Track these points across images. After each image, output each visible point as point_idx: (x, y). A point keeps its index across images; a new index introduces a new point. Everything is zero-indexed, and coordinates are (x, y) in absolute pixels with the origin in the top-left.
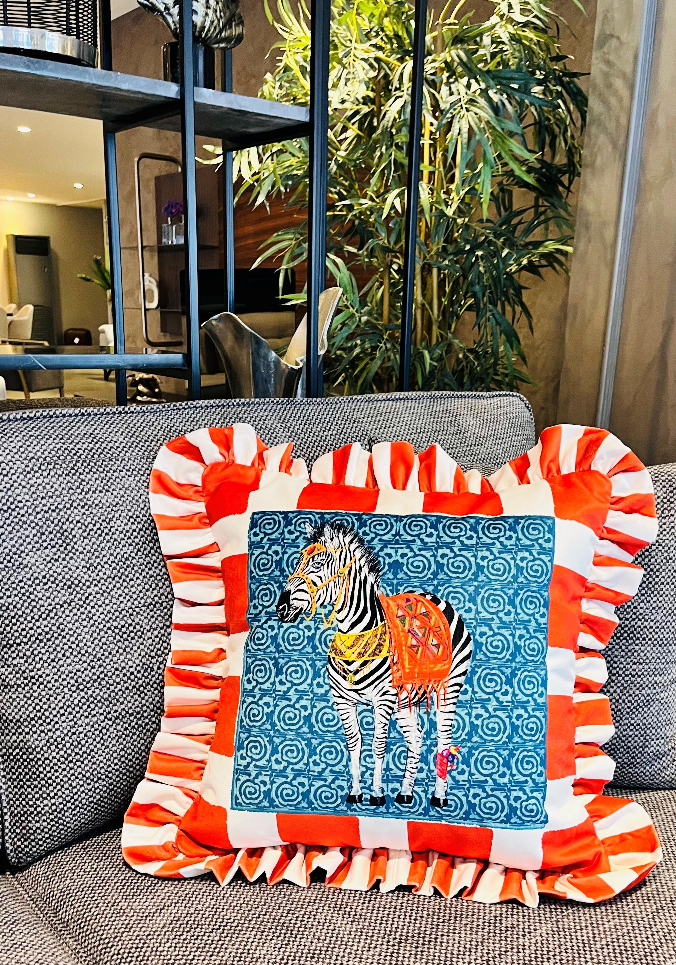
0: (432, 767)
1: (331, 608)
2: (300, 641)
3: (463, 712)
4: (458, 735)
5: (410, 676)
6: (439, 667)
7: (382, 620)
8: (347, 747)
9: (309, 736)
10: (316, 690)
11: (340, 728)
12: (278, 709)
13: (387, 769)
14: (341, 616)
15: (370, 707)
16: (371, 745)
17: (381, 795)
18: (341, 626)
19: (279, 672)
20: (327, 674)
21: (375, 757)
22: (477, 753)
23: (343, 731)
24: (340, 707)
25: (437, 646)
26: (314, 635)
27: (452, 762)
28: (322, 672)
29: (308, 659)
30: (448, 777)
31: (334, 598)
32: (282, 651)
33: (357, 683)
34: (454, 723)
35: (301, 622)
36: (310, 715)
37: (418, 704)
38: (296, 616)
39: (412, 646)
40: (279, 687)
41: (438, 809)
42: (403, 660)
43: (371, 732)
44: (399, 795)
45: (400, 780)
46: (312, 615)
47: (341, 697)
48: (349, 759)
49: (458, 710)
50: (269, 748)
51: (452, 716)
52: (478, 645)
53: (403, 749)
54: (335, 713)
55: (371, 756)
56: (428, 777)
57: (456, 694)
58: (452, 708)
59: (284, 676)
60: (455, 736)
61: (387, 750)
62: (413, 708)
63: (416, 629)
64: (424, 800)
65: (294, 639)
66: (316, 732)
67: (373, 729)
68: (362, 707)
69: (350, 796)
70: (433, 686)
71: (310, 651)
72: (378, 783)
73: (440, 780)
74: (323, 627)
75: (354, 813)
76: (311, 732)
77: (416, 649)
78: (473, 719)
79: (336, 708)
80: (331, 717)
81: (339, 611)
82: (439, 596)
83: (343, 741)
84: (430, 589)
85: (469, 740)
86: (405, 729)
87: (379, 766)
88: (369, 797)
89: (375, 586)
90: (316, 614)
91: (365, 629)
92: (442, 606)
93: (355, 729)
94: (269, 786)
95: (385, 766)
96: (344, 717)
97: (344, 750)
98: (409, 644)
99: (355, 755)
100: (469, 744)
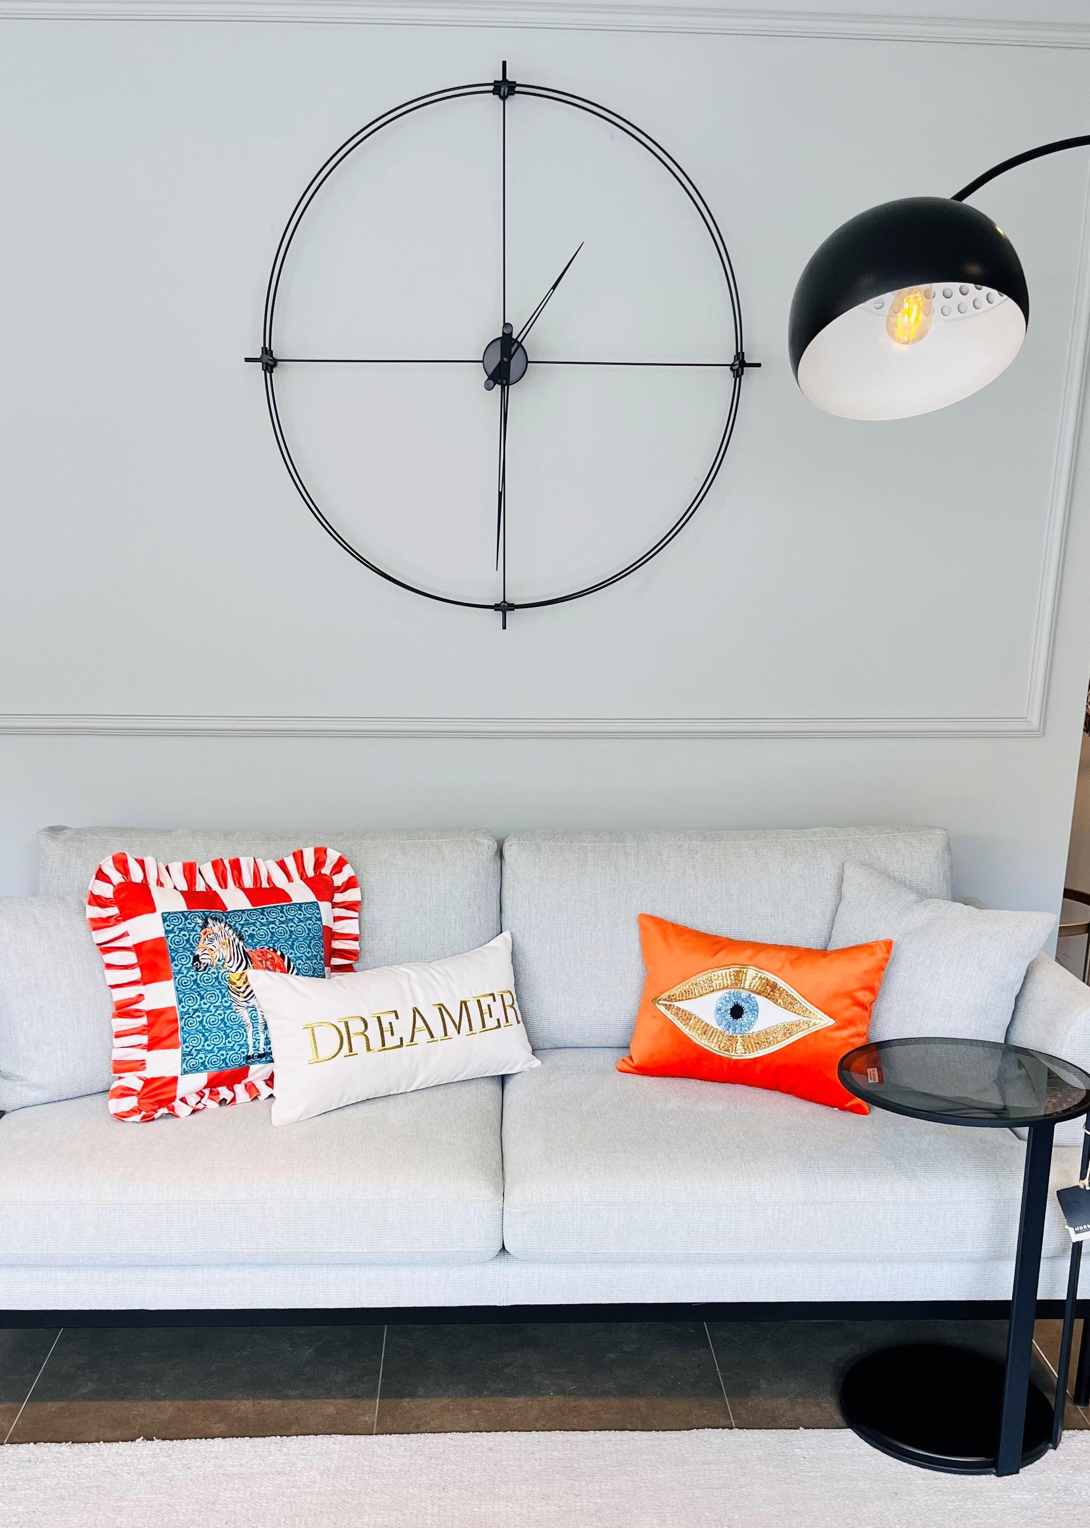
1: (223, 961)
2: (210, 980)
7: (251, 963)
8: (245, 1031)
9: (225, 1028)
10: (225, 1004)
11: (240, 1022)
12: (205, 1018)
14: (230, 964)
15: (254, 1009)
17: (263, 1052)
18: (231, 969)
19: (202, 998)
20: (229, 995)
21: (260, 1033)
23: (242, 1023)
24: (239, 1011)
26: (218, 976)
28: (226, 994)
29: (217, 989)
31: (224, 956)
32: (201, 987)
35: (209, 970)
36: (224, 1018)
38: (205, 968)
40: (203, 1006)
43: (256, 1021)
46: (215, 966)
47: (239, 1006)
48: (247, 1037)
50: (203, 1039)
52: (299, 970)
54: (237, 1014)
55: (258, 1033)
59: (205, 1000)
63: (269, 966)
65: (207, 980)
66: (228, 1026)
67: (258, 1019)
68: (250, 1009)
69: (248, 1056)
71: (218, 984)
72: (262, 1046)
74: (222, 971)
76: (226, 1026)
79: (237, 1011)
80: (235, 1017)
81: (228, 962)
82: (276, 948)
83: (243, 1028)
84: (271, 945)
88: (257, 1054)
89: (244, 947)
90: (217, 965)
91: (244, 970)
92: (279, 953)
93: (248, 1021)
96: (242, 1016)
99: (250, 1034)
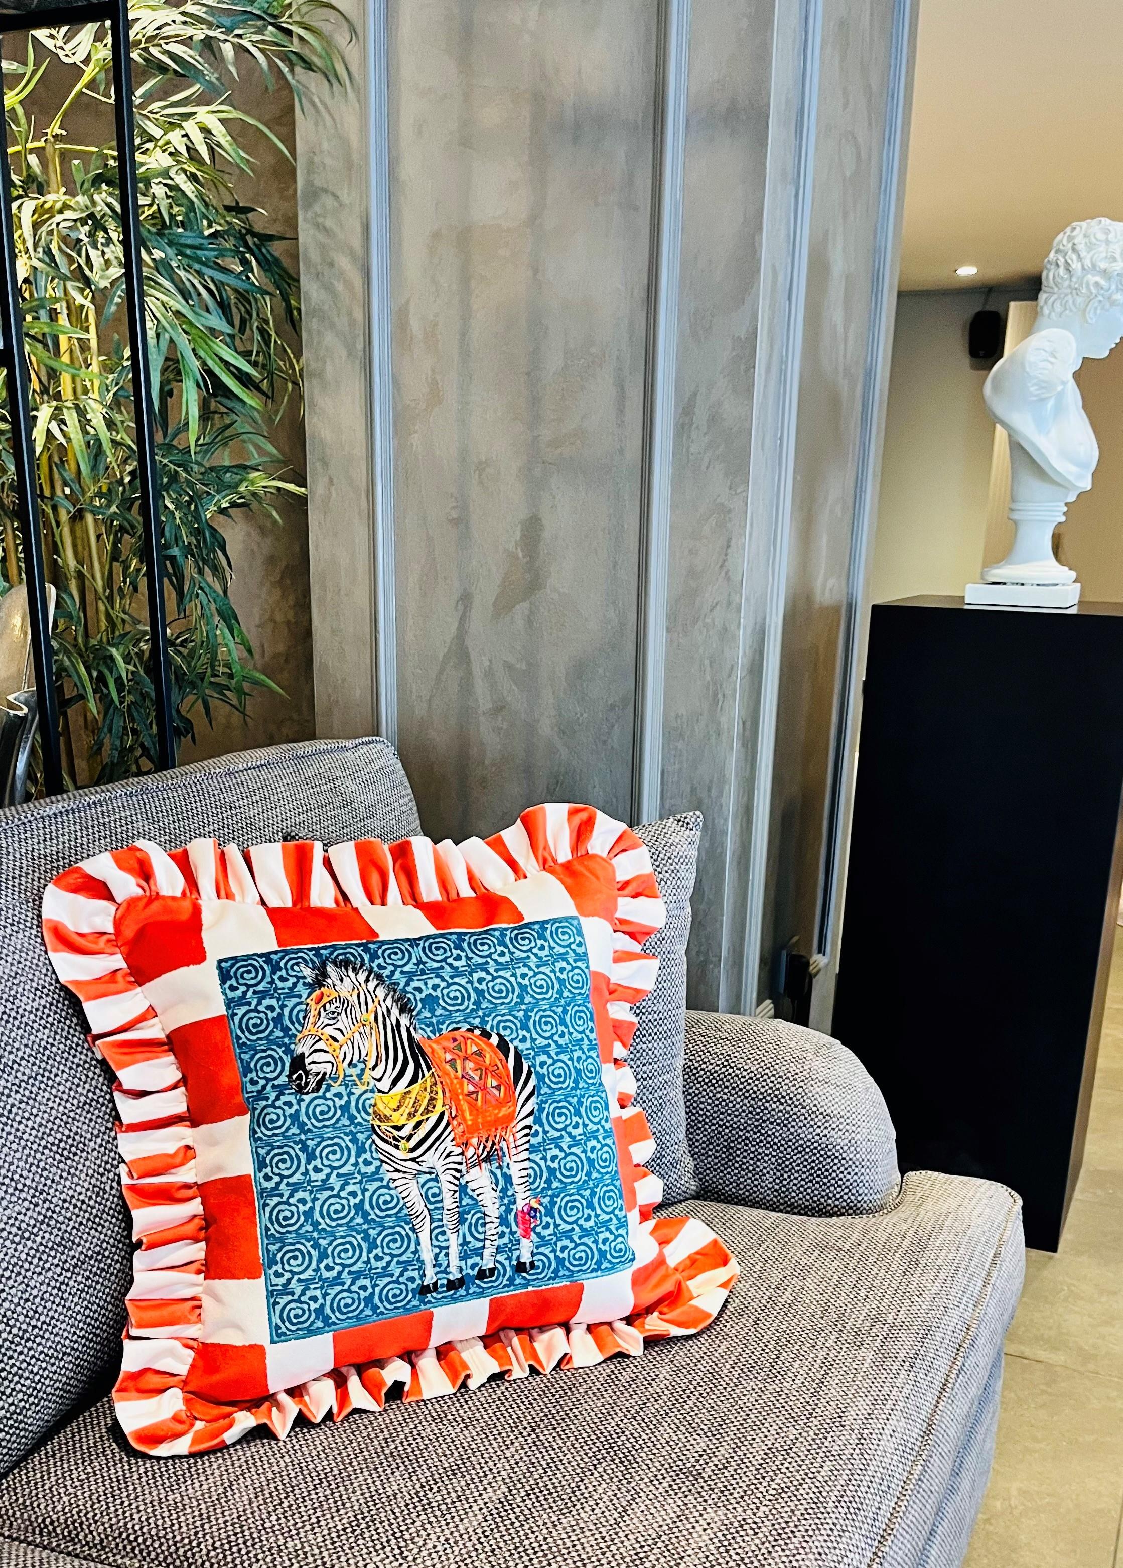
0: (514, 1228)
1: (362, 1065)
2: (331, 1113)
3: (537, 1158)
4: (536, 1184)
5: (472, 1130)
6: (504, 1111)
7: (429, 1069)
9: (365, 1226)
10: (364, 1169)
12: (318, 1203)
13: (465, 1243)
14: (378, 1073)
15: (434, 1176)
16: (441, 1220)
17: (459, 1276)
18: (380, 1085)
19: (311, 1157)
20: (374, 1148)
21: (448, 1232)
22: (559, 1200)
23: (405, 1211)
24: (398, 1183)
25: (498, 1088)
26: (348, 1102)
27: (535, 1217)
28: (367, 1146)
29: (346, 1134)
30: (533, 1236)
31: (364, 1053)
32: (310, 1131)
33: (412, 1150)
34: (531, 1172)
35: (328, 1090)
36: (362, 1201)
37: (488, 1159)
39: (470, 1094)
40: (314, 1176)
41: (524, 1275)
42: (463, 1111)
43: (440, 1205)
44: (480, 1270)
45: (479, 1253)
46: (341, 1079)
47: (397, 1171)
48: (418, 1243)
49: (532, 1157)
50: (314, 1253)
51: (527, 1164)
52: (542, 1078)
53: (479, 1215)
55: (444, 1233)
56: (511, 1241)
57: (526, 1139)
58: (526, 1155)
59: (319, 1160)
60: (533, 1187)
61: (461, 1221)
62: (483, 1165)
63: (470, 1072)
64: (508, 1269)
65: (322, 1113)
66: (374, 1220)
67: (442, 1201)
68: (424, 1178)
69: (423, 1286)
70: (501, 1136)
71: (347, 1123)
72: (454, 1261)
73: (524, 1241)
74: (357, 1091)
75: (428, 1306)
76: (367, 1221)
77: (474, 1096)
78: (549, 1163)
79: (393, 1185)
80: (388, 1198)
81: (374, 1067)
85: (549, 1188)
86: (477, 1192)
87: (454, 1242)
88: (445, 1282)
89: (412, 1029)
90: (345, 1076)
91: (411, 1084)
92: (494, 1040)
94: (321, 1301)
95: (461, 1241)
96: (405, 1194)
97: (411, 1233)
98: (466, 1092)
99: (424, 1236)
100: (550, 1192)
